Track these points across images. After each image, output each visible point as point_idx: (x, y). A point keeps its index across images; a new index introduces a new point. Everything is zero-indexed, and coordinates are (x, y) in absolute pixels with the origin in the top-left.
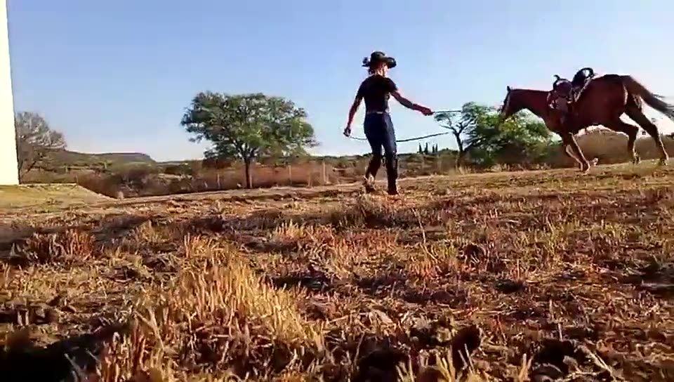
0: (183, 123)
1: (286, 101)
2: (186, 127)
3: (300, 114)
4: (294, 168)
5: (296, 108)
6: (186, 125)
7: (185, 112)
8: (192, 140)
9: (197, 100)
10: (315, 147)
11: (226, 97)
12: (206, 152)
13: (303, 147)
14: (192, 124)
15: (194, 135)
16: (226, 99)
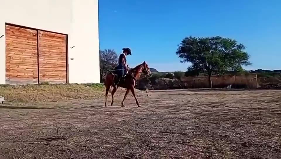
0: (177, 53)
1: (233, 40)
2: (179, 55)
3: (241, 47)
4: (237, 77)
5: (238, 44)
6: (178, 54)
7: (178, 47)
8: (182, 62)
9: (184, 41)
10: (249, 66)
11: (199, 39)
12: (188, 68)
13: (241, 65)
14: (181, 53)
15: (182, 59)
16: (199, 40)
